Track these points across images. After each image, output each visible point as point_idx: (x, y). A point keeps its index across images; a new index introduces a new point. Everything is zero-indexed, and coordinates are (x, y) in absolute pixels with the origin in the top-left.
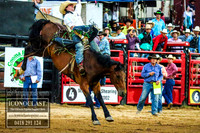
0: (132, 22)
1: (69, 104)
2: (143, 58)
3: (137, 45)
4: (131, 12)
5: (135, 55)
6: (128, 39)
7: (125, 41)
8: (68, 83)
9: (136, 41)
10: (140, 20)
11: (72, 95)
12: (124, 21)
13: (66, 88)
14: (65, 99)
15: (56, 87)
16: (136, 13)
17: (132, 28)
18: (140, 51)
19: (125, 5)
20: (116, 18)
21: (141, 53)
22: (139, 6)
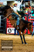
0: (29, 7)
1: (9, 34)
2: (33, 19)
3: (31, 15)
4: (29, 4)
5: (30, 18)
6: (28, 13)
7: (27, 13)
8: (9, 27)
9: (31, 13)
10: (32, 6)
11: (10, 31)
12: (27, 7)
13: (8, 29)
14: (8, 33)
15: (5, 29)
16: (31, 4)
17: (29, 9)
18: (32, 16)
19: (27, 1)
20: (24, 6)
21: (32, 17)
22: (32, 2)
